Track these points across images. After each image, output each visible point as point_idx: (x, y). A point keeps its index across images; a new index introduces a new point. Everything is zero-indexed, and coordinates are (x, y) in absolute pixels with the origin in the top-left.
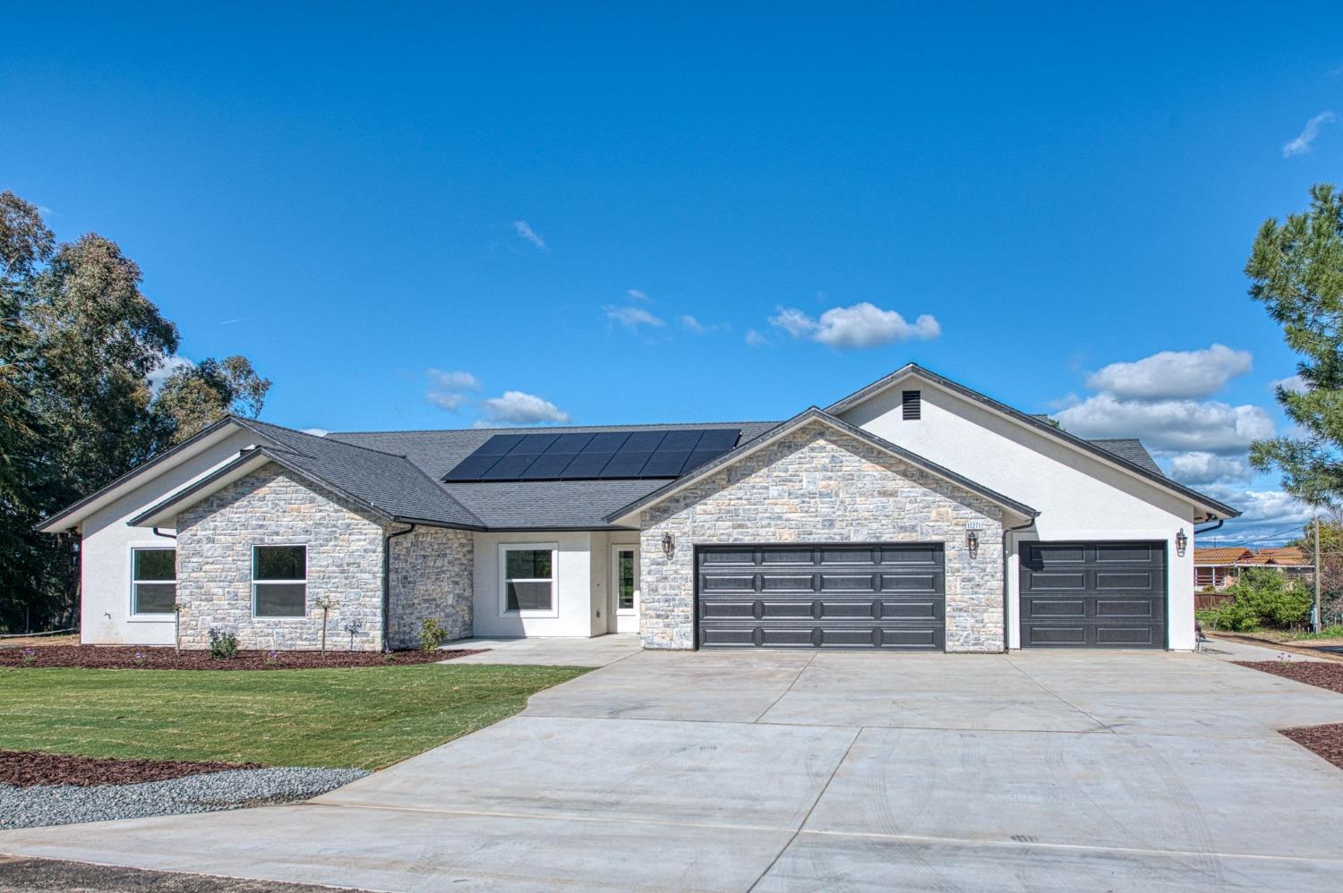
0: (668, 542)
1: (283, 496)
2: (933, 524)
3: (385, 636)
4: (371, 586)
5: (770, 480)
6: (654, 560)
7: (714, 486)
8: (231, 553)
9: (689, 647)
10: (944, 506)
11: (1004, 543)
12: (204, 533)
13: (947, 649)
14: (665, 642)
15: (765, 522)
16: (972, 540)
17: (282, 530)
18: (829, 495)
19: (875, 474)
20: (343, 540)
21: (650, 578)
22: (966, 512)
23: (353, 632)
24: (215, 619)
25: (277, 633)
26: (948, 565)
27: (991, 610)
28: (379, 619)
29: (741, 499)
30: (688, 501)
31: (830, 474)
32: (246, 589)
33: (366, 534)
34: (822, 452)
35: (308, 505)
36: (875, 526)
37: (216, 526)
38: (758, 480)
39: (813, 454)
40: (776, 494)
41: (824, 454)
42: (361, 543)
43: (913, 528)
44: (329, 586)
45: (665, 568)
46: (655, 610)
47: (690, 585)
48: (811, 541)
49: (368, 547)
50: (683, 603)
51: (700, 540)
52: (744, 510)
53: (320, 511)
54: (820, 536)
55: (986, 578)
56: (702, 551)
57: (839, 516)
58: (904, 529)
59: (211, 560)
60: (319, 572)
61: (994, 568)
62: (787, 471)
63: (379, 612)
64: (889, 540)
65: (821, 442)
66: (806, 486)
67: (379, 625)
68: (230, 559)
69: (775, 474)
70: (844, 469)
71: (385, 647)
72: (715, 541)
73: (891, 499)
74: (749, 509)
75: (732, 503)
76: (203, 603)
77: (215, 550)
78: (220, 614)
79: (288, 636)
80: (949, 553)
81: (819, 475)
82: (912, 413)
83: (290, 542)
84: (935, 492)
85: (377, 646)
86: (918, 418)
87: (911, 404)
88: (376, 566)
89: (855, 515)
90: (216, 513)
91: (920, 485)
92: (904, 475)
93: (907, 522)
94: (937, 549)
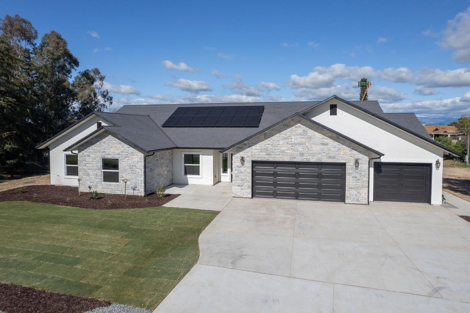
0: (242, 159)
1: (111, 142)
2: (342, 156)
3: (145, 191)
4: (140, 174)
5: (280, 138)
6: (237, 165)
7: (260, 140)
8: (95, 160)
9: (250, 197)
10: (346, 150)
11: (369, 164)
12: (86, 153)
13: (346, 202)
14: (241, 195)
15: (278, 153)
16: (357, 162)
17: (111, 153)
18: (302, 144)
19: (320, 137)
20: (131, 157)
21: (236, 172)
22: (354, 152)
23: (134, 190)
24: (91, 182)
25: (110, 188)
26: (347, 172)
27: (363, 189)
28: (143, 185)
29: (269, 144)
30: (249, 145)
31: (302, 136)
32: (100, 172)
33: (138, 156)
34: (299, 128)
35: (119, 145)
36: (319, 156)
37: (90, 151)
38: (275, 138)
39: (296, 129)
40: (282, 143)
41: (300, 129)
43: (334, 157)
44: (126, 173)
45: (241, 168)
46: (237, 183)
47: (250, 175)
48: (295, 161)
49: (139, 160)
50: (247, 181)
51: (254, 159)
52: (270, 149)
53: (123, 147)
54: (298, 159)
55: (362, 177)
56: (255, 163)
57: (306, 152)
58: (330, 157)
59: (89, 163)
60: (123, 168)
61: (365, 173)
62: (286, 135)
63: (143, 182)
64: (325, 161)
65: (299, 125)
66: (293, 141)
67: (143, 187)
68: (94, 162)
69: (282, 136)
70: (308, 134)
71: (145, 194)
72: (259, 159)
73: (326, 146)
74: (272, 149)
75: (266, 146)
76: (87, 177)
77: (90, 159)
78: (92, 181)
79: (113, 189)
80: (348, 167)
81: (298, 137)
82: (333, 113)
83: (113, 157)
84: (343, 144)
85: (143, 194)
86: (336, 115)
87: (333, 109)
88: (142, 167)
89: (312, 152)
90: (90, 147)
91: (337, 141)
92: (331, 137)
93: (332, 155)
94: (343, 165)
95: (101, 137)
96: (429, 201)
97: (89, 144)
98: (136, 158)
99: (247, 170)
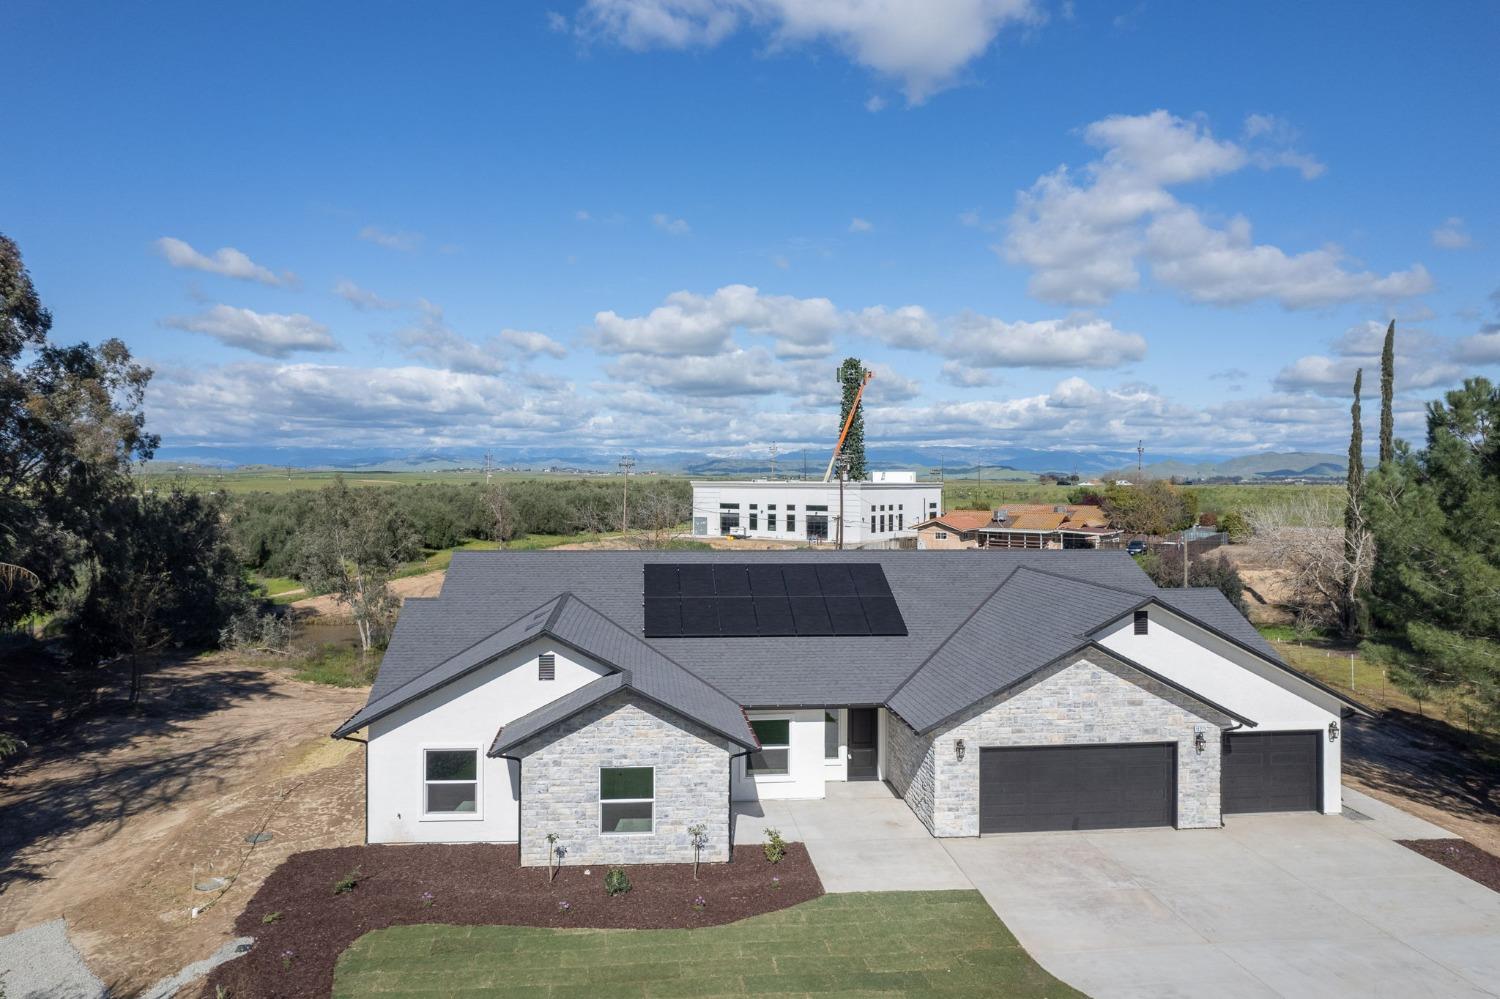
0: (960, 745)
1: (632, 722)
2: (1170, 727)
3: (730, 848)
4: (717, 803)
5: (1043, 693)
6: (946, 761)
8: (579, 775)
9: (975, 835)
10: (1178, 713)
11: (1221, 742)
12: (550, 757)
13: (1179, 827)
14: (955, 832)
15: (1038, 728)
16: (1199, 740)
17: (629, 754)
18: (1090, 705)
19: (1127, 687)
20: (691, 762)
21: (942, 777)
22: (1194, 718)
23: (699, 848)
25: (626, 849)
26: (1180, 760)
27: (1211, 794)
28: (725, 833)
29: (1018, 708)
31: (1090, 687)
32: (595, 809)
33: (712, 757)
34: (1084, 670)
35: (656, 730)
36: (1125, 730)
37: (563, 750)
38: (1033, 692)
39: (1078, 671)
40: (1048, 704)
41: (1087, 671)
42: (709, 765)
43: (1155, 731)
44: (677, 804)
45: (956, 767)
46: (948, 804)
47: (977, 781)
48: (1076, 743)
49: (715, 768)
50: (970, 798)
51: (986, 743)
52: (1022, 718)
53: (668, 736)
54: (1083, 739)
55: (1209, 770)
56: (984, 750)
57: (1098, 722)
58: (1147, 732)
59: (558, 782)
60: (668, 791)
61: (1213, 761)
62: (1056, 684)
63: (725, 826)
64: (1136, 741)
65: (1084, 661)
66: (1072, 698)
67: (725, 839)
68: (578, 781)
69: (1049, 687)
70: (1101, 683)
71: (731, 859)
72: (997, 744)
73: (1139, 707)
74: (1026, 717)
75: (1012, 711)
76: (550, 823)
77: (563, 773)
78: (567, 832)
79: (636, 851)
80: (1181, 750)
81: (1082, 688)
82: (1141, 629)
83: (638, 764)
84: (1172, 702)
85: (724, 857)
86: (1146, 633)
87: (1141, 621)
88: (722, 785)
89: (1110, 721)
90: (562, 737)
91: (1160, 696)
92: (1148, 688)
93: (1149, 727)
94: (1172, 747)
95: (600, 710)
96: (1318, 806)
97: (561, 730)
98: (706, 762)
99: (970, 771)
